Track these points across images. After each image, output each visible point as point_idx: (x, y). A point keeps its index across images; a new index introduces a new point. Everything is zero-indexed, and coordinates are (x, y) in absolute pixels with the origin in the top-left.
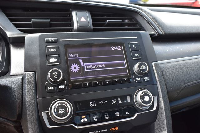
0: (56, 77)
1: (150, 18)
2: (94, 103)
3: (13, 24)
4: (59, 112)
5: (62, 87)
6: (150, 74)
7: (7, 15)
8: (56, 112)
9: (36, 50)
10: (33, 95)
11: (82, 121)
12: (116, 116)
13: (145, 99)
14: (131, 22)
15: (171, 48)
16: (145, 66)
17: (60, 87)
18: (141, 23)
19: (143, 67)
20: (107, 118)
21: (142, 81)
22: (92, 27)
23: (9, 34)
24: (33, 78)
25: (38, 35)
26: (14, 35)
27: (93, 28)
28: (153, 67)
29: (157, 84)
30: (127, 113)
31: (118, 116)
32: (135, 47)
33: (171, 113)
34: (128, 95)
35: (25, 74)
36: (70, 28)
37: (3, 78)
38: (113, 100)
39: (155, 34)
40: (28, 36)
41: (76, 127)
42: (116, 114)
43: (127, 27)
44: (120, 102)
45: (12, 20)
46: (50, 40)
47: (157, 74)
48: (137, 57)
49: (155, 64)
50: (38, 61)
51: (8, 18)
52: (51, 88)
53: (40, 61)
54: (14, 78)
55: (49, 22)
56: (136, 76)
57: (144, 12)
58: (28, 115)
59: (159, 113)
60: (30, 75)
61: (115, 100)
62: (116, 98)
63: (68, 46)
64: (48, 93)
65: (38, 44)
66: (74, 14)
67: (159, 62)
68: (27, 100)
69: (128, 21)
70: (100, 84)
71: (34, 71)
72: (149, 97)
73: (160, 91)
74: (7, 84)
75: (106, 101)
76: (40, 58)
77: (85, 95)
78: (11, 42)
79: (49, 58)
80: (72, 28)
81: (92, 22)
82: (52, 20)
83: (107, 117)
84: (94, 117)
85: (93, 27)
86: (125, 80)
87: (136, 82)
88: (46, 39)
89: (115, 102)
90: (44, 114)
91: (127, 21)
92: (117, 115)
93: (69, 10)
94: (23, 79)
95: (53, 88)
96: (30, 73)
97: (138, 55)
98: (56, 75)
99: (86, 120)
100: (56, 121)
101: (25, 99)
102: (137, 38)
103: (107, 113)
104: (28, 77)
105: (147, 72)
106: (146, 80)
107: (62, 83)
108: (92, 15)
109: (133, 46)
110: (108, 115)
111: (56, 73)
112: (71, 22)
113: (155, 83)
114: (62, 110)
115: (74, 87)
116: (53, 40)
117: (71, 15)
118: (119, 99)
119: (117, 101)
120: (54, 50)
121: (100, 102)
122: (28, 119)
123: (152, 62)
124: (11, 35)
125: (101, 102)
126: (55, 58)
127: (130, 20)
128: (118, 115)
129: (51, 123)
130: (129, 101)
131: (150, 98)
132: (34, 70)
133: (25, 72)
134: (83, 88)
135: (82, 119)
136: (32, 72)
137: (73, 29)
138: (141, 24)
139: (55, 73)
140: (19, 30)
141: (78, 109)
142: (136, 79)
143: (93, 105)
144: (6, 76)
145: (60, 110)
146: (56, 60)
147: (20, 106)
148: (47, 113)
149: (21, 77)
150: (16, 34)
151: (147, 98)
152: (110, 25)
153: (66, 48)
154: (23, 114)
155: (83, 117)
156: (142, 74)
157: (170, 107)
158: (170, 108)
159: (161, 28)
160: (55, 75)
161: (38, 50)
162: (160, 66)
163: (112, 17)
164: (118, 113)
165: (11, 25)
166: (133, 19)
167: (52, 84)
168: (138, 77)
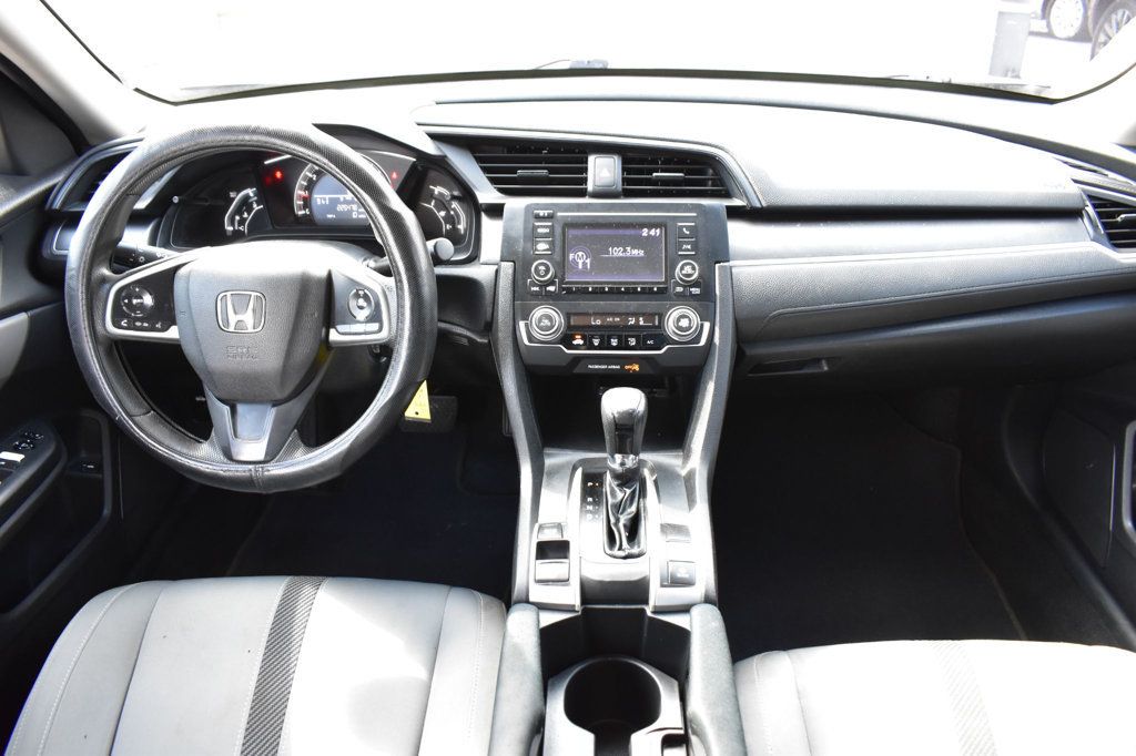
0: (542, 273)
3: (487, 177)
4: (542, 324)
5: (551, 288)
6: (706, 283)
7: (478, 161)
8: (538, 322)
9: (519, 227)
10: (509, 295)
11: (575, 342)
12: (630, 343)
13: (680, 324)
16: (694, 268)
17: (548, 288)
19: (688, 269)
20: (614, 344)
21: (687, 293)
22: (619, 189)
23: (481, 197)
24: (511, 271)
27: (623, 189)
28: (714, 270)
30: (649, 342)
31: (633, 345)
32: (688, 232)
34: (656, 314)
35: (501, 264)
36: (582, 188)
38: (631, 319)
40: (509, 203)
41: (566, 351)
42: (630, 341)
45: (485, 170)
46: (541, 213)
48: (688, 250)
49: (720, 268)
50: (520, 246)
51: (481, 167)
52: (535, 289)
53: (523, 245)
54: (485, 268)
55: (547, 175)
56: (677, 284)
60: (507, 267)
61: (634, 319)
62: (636, 315)
63: (569, 225)
64: (530, 295)
65: (523, 218)
66: (591, 160)
67: (733, 263)
68: (500, 302)
70: (611, 291)
71: (514, 262)
72: (690, 320)
73: (720, 315)
74: (474, 276)
76: (524, 241)
77: (585, 304)
78: (483, 210)
79: (538, 243)
80: (585, 188)
81: (622, 175)
82: (552, 171)
83: (614, 342)
84: (595, 340)
85: (623, 185)
86: (655, 289)
87: (674, 294)
88: (535, 210)
89: (633, 322)
90: (522, 324)
94: (497, 271)
95: (537, 289)
96: (507, 263)
97: (689, 247)
98: (544, 270)
99: (581, 342)
100: (537, 336)
101: (498, 300)
102: (696, 214)
103: (615, 337)
104: (505, 268)
106: (693, 293)
107: (551, 283)
108: (624, 162)
109: (684, 229)
110: (616, 340)
111: (544, 268)
112: (585, 176)
113: (712, 300)
114: (547, 320)
115: (569, 291)
116: (546, 214)
117: (586, 161)
118: (641, 319)
119: (638, 321)
120: (546, 230)
121: (608, 319)
123: (717, 262)
124: (485, 199)
125: (611, 319)
126: (547, 242)
128: (633, 342)
129: (531, 338)
130: (656, 323)
131: (690, 323)
132: (514, 260)
134: (583, 293)
135: (575, 339)
136: (510, 263)
137: (586, 191)
139: (542, 268)
140: (496, 188)
142: (675, 289)
144: (475, 264)
145: (543, 320)
146: (548, 246)
147: (491, 311)
148: (526, 323)
149: (494, 268)
150: (493, 198)
151: (684, 323)
153: (565, 228)
154: (494, 323)
155: (577, 337)
160: (541, 270)
161: (523, 228)
162: (733, 270)
164: (634, 339)
165: (484, 179)
166: (717, 172)
167: (536, 282)
168: (680, 285)
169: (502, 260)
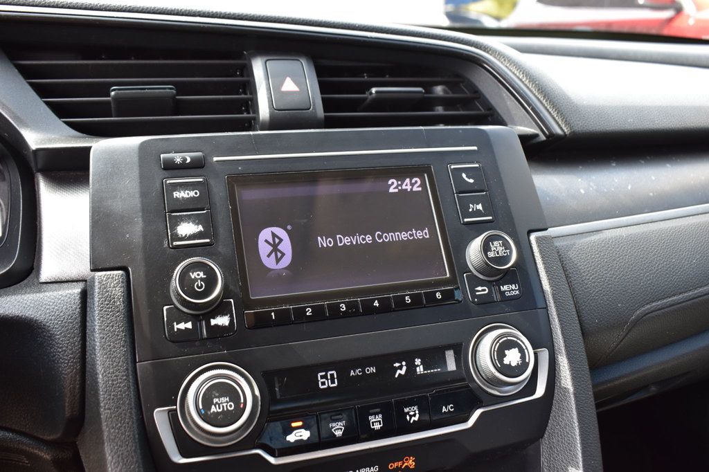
0: (199, 286)
1: (521, 80)
2: (332, 375)
3: (47, 103)
4: (213, 409)
5: (223, 321)
7: (26, 73)
8: (201, 407)
9: (128, 193)
10: (121, 351)
11: (291, 438)
12: (408, 418)
13: (506, 361)
14: (453, 93)
15: (592, 184)
16: (506, 245)
17: (213, 322)
18: (488, 96)
19: (497, 248)
20: (377, 427)
21: (497, 297)
22: (320, 112)
23: (34, 139)
24: (118, 292)
25: (135, 141)
26: (50, 141)
27: (326, 117)
28: (531, 247)
29: (546, 308)
30: (444, 409)
31: (416, 418)
32: (471, 181)
33: (598, 406)
34: (449, 347)
35: (93, 278)
36: (245, 115)
37: (14, 294)
38: (397, 365)
39: (537, 135)
40: (100, 147)
41: (272, 460)
42: (408, 413)
43: (440, 110)
44: (420, 370)
45: (42, 91)
46: (178, 158)
47: (547, 272)
48: (478, 213)
49: (538, 239)
50: (135, 232)
51: (32, 85)
52: (182, 326)
53: (144, 231)
54: (55, 293)
55: (173, 97)
56: (474, 281)
57: (499, 60)
58: (103, 421)
59: (554, 408)
60: (109, 282)
61: (404, 363)
62: (408, 357)
63: (240, 179)
64: (173, 342)
65: (138, 172)
66: (258, 68)
67: (552, 231)
68: (100, 369)
69: (445, 91)
70: (353, 311)
71: (125, 269)
73: (559, 332)
74: (30, 313)
75: (373, 370)
76: (144, 221)
77: (306, 349)
78: (40, 166)
79: (176, 222)
80: (251, 115)
81: (322, 93)
82: (182, 89)
83: (376, 422)
84: (334, 425)
85: (325, 112)
86: (438, 295)
87: (473, 302)
88: (162, 156)
89: (403, 372)
90: (160, 417)
91: (439, 90)
92: (411, 416)
93: (240, 56)
94: (85, 296)
95: (189, 325)
96: (109, 273)
97: (480, 207)
98: (202, 279)
99: (305, 435)
100: (202, 438)
101: (94, 365)
102: (475, 148)
103: (378, 410)
104: (104, 287)
105: (512, 266)
106: (508, 294)
107: (219, 307)
108: (320, 72)
109: (464, 176)
110: (379, 418)
111: (202, 275)
112: (248, 96)
113: (541, 304)
114: (224, 399)
115: (262, 321)
116: (189, 160)
117: (247, 71)
118: (418, 361)
119: (411, 367)
120: (192, 194)
121: (352, 373)
122: (106, 434)
123: (530, 232)
124: (42, 142)
125: (357, 371)
126: (197, 220)
127: (452, 85)
128: (413, 414)
129: (187, 446)
130: (451, 366)
131: (523, 357)
132: (125, 264)
133: (92, 270)
134: (293, 323)
135: (290, 430)
136: (115, 272)
137: (256, 119)
138: (488, 101)
139: (199, 275)
140: (66, 123)
141: (278, 397)
142: (473, 292)
143: (327, 381)
144: (26, 286)
145: (215, 400)
146: (200, 228)
147: (77, 391)
148: (169, 411)
149: (76, 290)
150: (60, 140)
151: (512, 357)
152: (382, 103)
153: (233, 187)
154: (88, 415)
155: (294, 425)
156: (494, 273)
157: (594, 386)
158: (591, 390)
159: (559, 112)
160: (196, 280)
161: (137, 195)
162: (558, 243)
163: (387, 78)
164: (416, 408)
165: (39, 106)
166: (462, 82)
167: (185, 310)
168: (482, 283)
169: (94, 270)
